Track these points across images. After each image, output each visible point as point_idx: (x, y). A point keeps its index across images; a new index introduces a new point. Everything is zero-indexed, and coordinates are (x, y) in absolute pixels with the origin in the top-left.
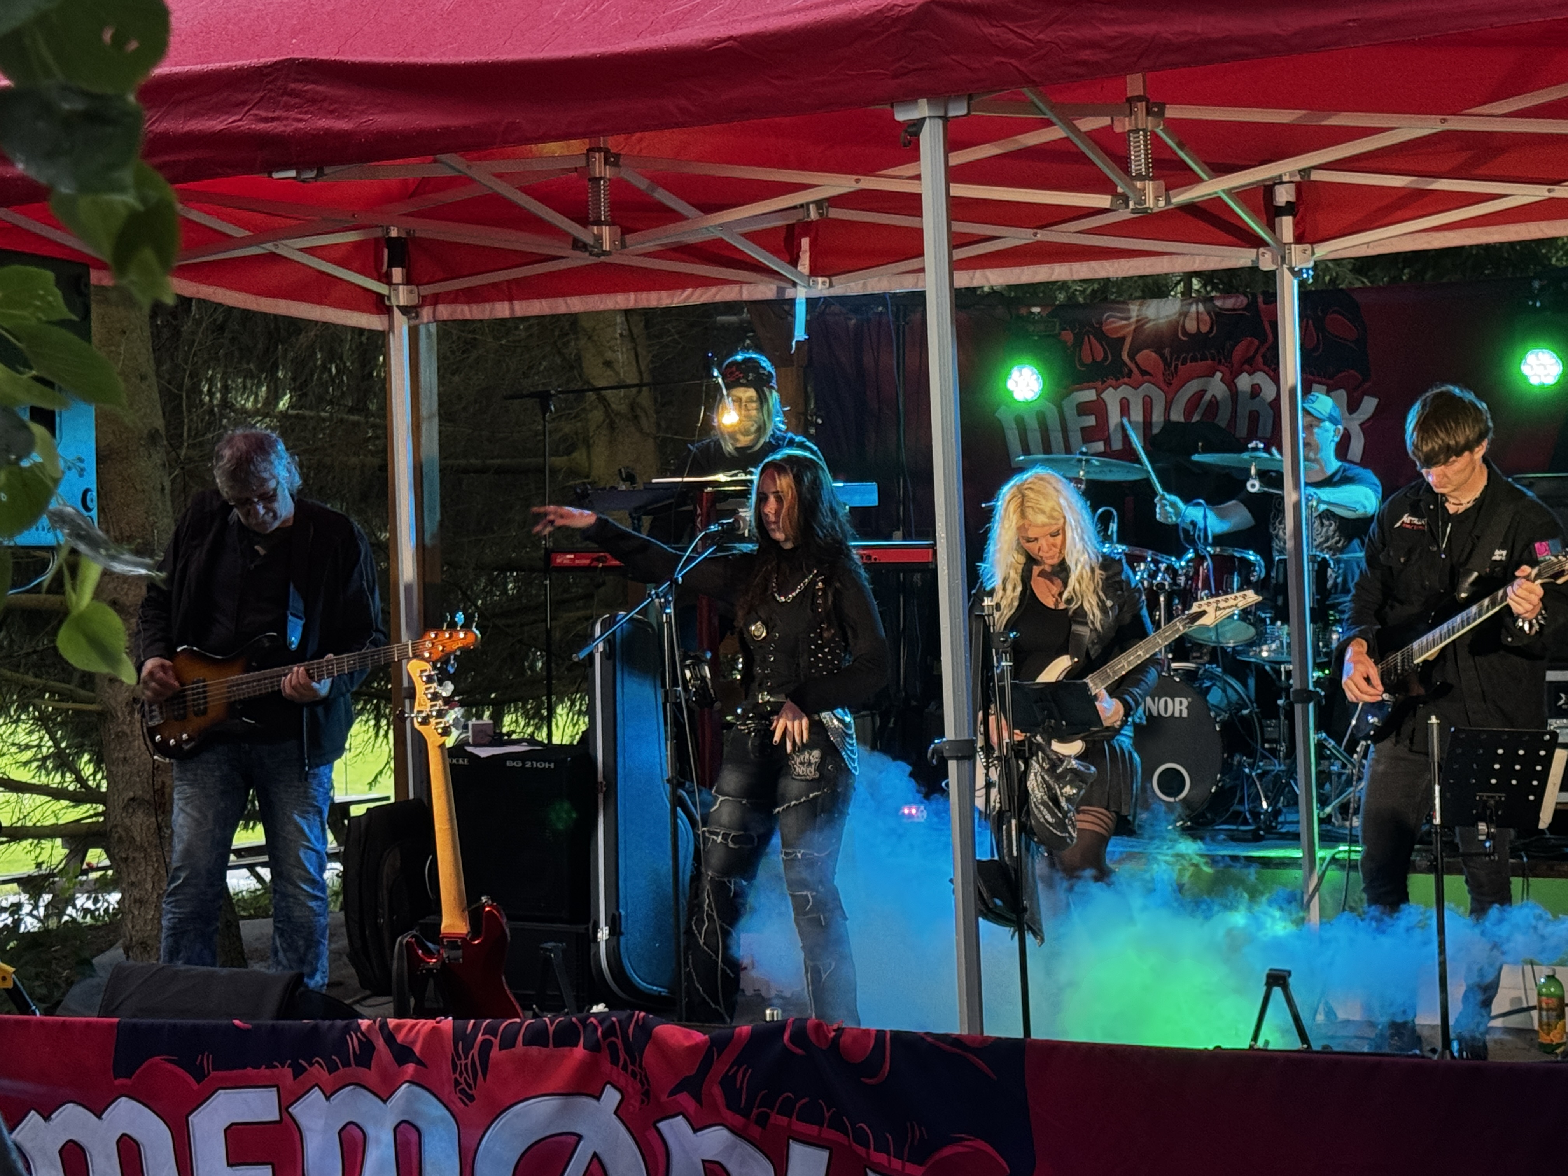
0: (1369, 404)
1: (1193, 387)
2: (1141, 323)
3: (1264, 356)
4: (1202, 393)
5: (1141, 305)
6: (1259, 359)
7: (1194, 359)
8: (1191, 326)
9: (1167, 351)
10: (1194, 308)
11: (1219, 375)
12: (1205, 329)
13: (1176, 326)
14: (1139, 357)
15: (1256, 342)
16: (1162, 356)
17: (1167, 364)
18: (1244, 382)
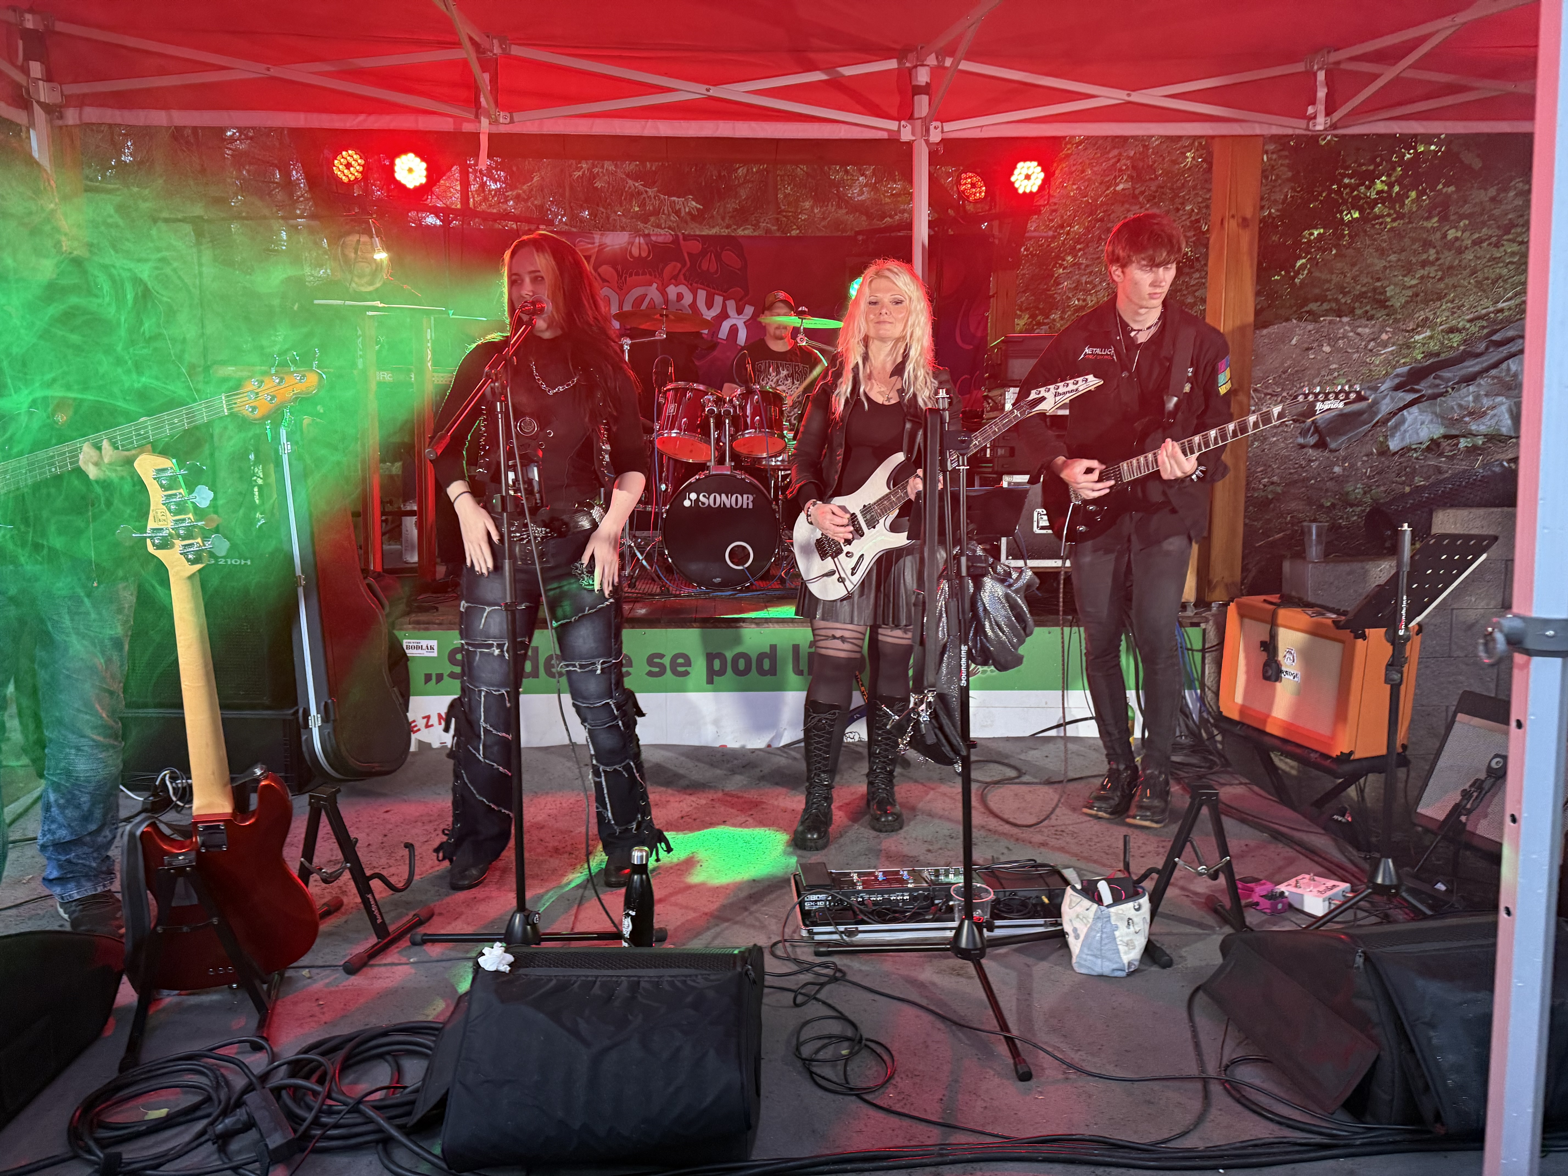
0: (749, 310)
1: (637, 292)
2: (602, 247)
3: (684, 275)
4: (644, 296)
5: (602, 235)
6: (681, 277)
7: (637, 274)
8: (635, 252)
9: (619, 267)
10: (637, 240)
11: (655, 285)
12: (644, 255)
13: (625, 251)
14: (600, 270)
15: (679, 265)
16: (617, 270)
17: (620, 276)
18: (672, 291)
